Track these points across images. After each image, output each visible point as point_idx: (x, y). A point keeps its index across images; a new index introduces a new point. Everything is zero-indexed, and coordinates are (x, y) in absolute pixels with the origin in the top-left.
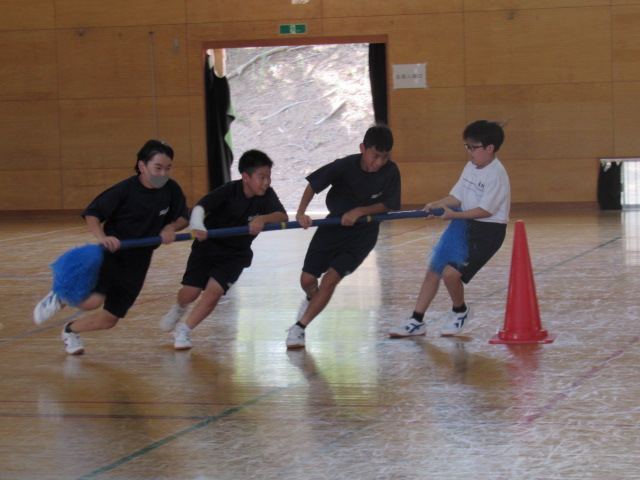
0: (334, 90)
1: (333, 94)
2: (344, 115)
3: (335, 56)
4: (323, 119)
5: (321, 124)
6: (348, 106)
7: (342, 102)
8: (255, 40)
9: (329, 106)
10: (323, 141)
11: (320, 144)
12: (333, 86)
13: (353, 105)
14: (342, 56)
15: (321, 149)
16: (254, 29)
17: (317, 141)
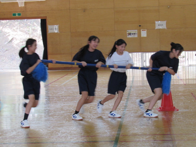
0: (9, 34)
1: (9, 35)
2: (13, 41)
3: (9, 24)
4: (7, 43)
5: (6, 44)
6: (14, 39)
7: (12, 37)
8: (8, 18)
9: (8, 39)
10: (7, 49)
11: (7, 50)
12: (9, 33)
13: (15, 38)
14: (10, 24)
15: (7, 52)
16: (4, 15)
17: (6, 49)
